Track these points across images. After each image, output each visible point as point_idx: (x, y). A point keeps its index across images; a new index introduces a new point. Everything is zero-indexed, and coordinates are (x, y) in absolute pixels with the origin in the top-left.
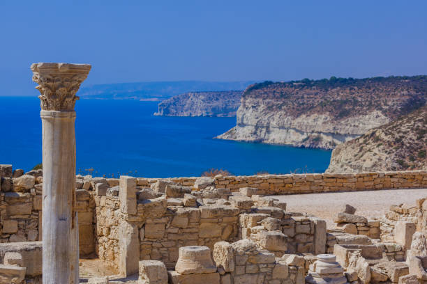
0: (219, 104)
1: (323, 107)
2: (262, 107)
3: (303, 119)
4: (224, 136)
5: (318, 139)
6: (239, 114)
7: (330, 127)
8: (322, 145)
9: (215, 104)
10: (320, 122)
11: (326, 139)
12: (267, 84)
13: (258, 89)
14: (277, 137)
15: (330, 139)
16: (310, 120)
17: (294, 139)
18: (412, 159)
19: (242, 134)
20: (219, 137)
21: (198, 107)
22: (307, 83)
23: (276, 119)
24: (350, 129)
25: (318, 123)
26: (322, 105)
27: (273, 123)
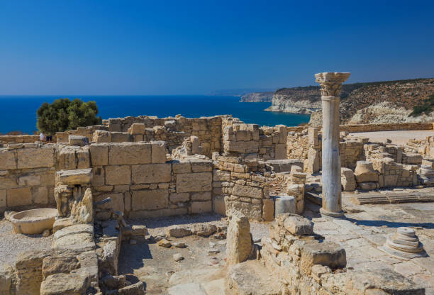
0: (264, 97)
1: (306, 98)
2: (282, 98)
3: (298, 103)
4: (267, 110)
5: (305, 110)
6: (273, 101)
7: (309, 106)
8: (306, 113)
9: (263, 97)
10: (306, 103)
11: (308, 110)
12: (284, 89)
13: (280, 91)
14: (288, 110)
15: (309, 110)
16: (301, 103)
17: (295, 110)
18: (344, 118)
19: (274, 109)
20: (265, 110)
21: (256, 98)
22: (300, 89)
23: (288, 102)
24: (317, 106)
25: (305, 104)
26: (306, 97)
27: (286, 104)
